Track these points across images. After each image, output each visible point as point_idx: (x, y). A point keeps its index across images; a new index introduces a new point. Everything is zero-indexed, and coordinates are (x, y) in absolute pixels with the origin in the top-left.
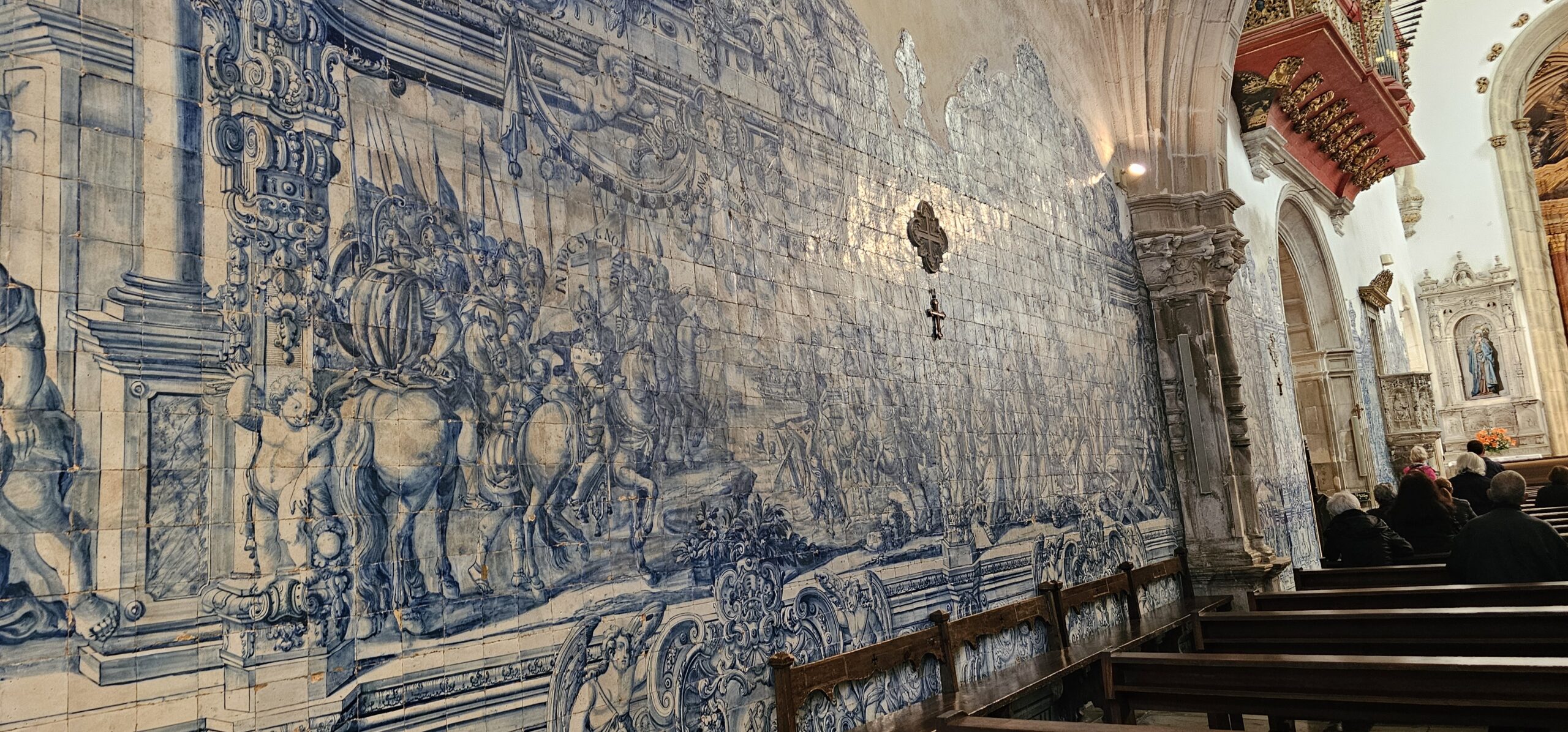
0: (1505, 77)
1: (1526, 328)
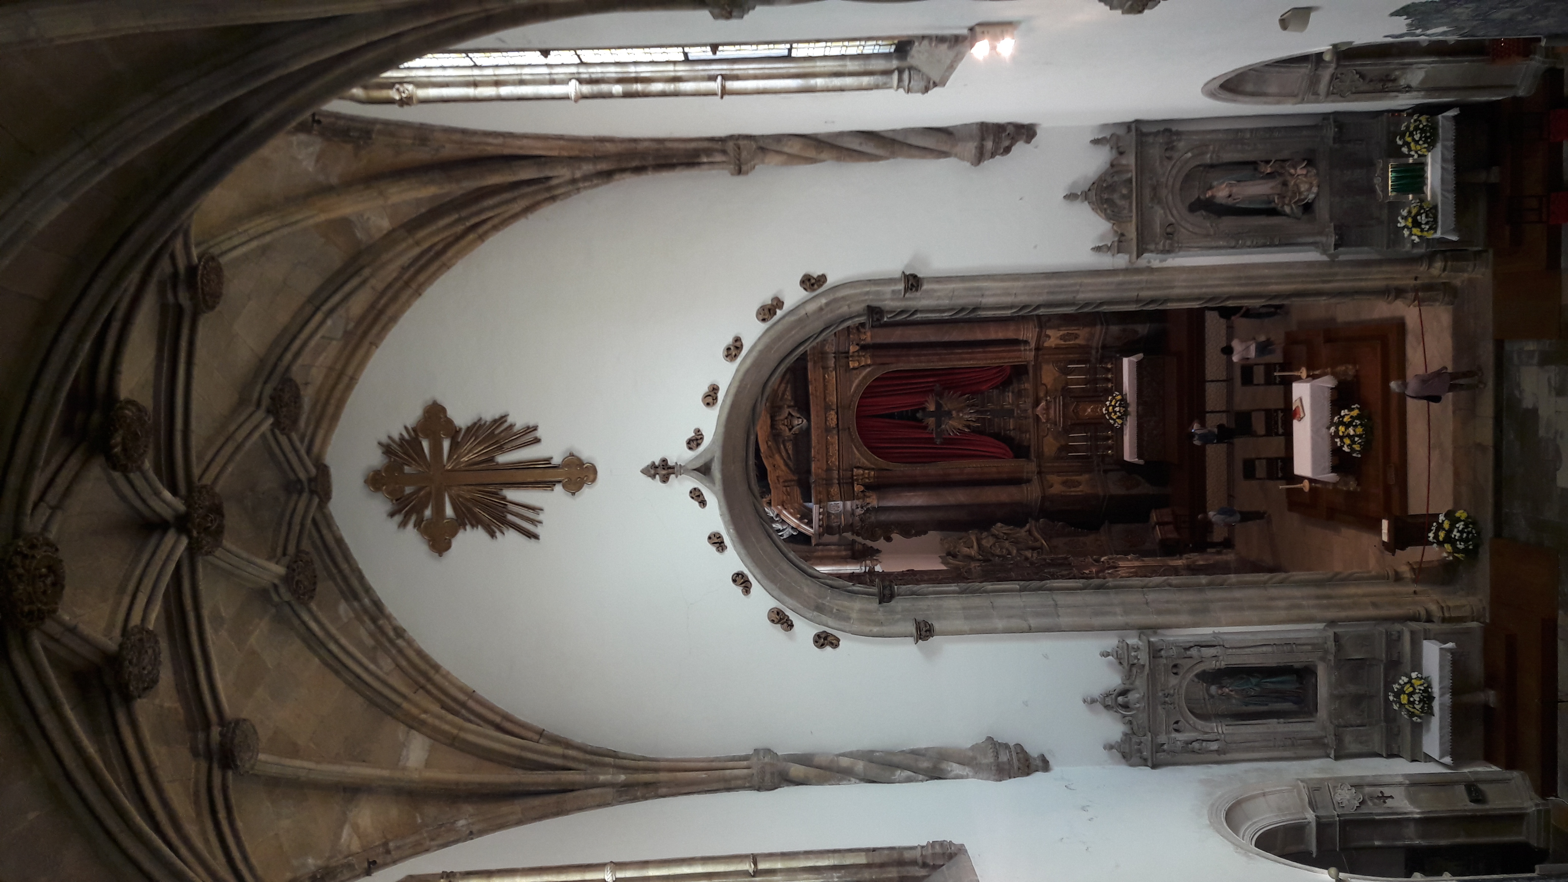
0: (819, 608)
1: (1217, 630)
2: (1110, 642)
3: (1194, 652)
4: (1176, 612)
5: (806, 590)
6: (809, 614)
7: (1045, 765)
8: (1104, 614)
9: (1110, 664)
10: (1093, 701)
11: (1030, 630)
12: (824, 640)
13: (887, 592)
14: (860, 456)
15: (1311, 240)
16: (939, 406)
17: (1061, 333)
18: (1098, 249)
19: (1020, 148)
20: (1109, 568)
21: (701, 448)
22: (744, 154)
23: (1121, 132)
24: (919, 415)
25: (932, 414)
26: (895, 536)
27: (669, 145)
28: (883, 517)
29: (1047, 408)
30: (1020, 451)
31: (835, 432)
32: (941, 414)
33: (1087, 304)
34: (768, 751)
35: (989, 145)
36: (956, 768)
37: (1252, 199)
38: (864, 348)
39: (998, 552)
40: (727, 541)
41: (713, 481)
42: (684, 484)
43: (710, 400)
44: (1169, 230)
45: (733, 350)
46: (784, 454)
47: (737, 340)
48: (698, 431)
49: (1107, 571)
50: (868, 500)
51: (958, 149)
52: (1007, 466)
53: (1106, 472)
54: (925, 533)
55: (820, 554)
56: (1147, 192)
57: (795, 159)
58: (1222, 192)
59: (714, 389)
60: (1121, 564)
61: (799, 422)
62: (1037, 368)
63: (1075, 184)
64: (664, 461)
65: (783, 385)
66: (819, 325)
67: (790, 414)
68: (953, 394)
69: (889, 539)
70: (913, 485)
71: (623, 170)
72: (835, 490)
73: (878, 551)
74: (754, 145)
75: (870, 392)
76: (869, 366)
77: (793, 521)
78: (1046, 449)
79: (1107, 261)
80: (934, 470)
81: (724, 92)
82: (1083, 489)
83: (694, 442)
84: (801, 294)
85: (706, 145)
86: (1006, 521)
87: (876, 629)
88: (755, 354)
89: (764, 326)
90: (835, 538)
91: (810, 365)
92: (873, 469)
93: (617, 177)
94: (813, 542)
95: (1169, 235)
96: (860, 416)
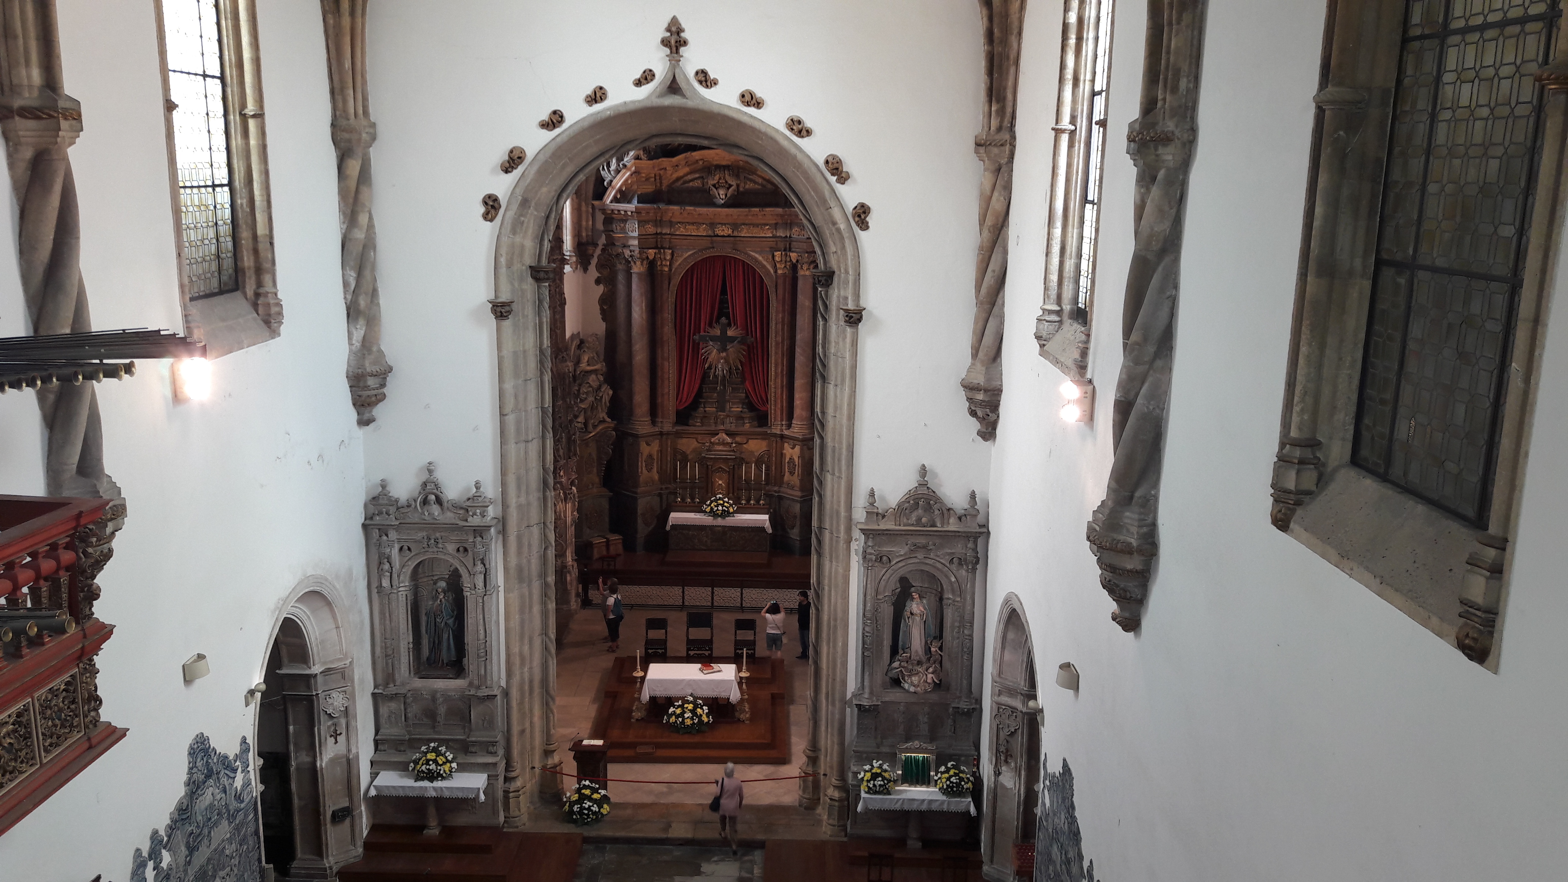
0: (525, 203)
1: (501, 589)
2: (491, 490)
3: (480, 567)
4: (519, 553)
5: (544, 190)
6: (519, 191)
7: (364, 422)
8: (519, 488)
9: (468, 489)
10: (430, 472)
11: (502, 415)
12: (491, 205)
13: (542, 275)
14: (685, 258)
15: (866, 683)
16: (732, 339)
17: (796, 460)
18: (872, 494)
19: (974, 425)
20: (565, 493)
21: (696, 85)
22: (995, 150)
23: (980, 519)
24: (723, 320)
25: (724, 332)
26: (601, 289)
27: (1012, 70)
28: (621, 277)
29: (724, 444)
30: (683, 417)
31: (710, 233)
32: (724, 341)
33: (821, 483)
34: (374, 138)
35: (980, 396)
36: (359, 334)
37: (909, 634)
38: (794, 267)
39: (584, 390)
40: (598, 107)
41: (661, 95)
42: (660, 66)
43: (748, 98)
44: (885, 558)
45: (798, 127)
46: (690, 177)
47: (809, 132)
48: (715, 83)
49: (562, 492)
50: (638, 263)
51: (979, 366)
52: (670, 404)
53: (660, 495)
54: (604, 319)
55: (584, 208)
56: (922, 541)
57: (986, 202)
58: (916, 607)
59: (758, 104)
60: (569, 506)
61: (721, 195)
62: (765, 436)
63: (935, 475)
64: (685, 43)
65: (760, 181)
66: (819, 220)
67: (730, 186)
68: (743, 354)
69: (598, 282)
70: (653, 310)
71: (990, 19)
72: (650, 229)
73: (585, 270)
74: (1004, 161)
75: (750, 272)
76: (776, 272)
77: (618, 182)
78: (684, 440)
79: (860, 502)
80: (668, 331)
81: (1058, 132)
82: (644, 474)
83: (704, 78)
84: (851, 204)
85: (1009, 110)
86: (614, 400)
87: (503, 260)
88: (793, 151)
89: (821, 162)
90: (600, 226)
91: (780, 210)
92: (670, 270)
93: (985, 12)
94: (596, 203)
95: (880, 559)
96: (725, 261)
